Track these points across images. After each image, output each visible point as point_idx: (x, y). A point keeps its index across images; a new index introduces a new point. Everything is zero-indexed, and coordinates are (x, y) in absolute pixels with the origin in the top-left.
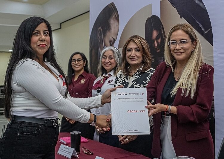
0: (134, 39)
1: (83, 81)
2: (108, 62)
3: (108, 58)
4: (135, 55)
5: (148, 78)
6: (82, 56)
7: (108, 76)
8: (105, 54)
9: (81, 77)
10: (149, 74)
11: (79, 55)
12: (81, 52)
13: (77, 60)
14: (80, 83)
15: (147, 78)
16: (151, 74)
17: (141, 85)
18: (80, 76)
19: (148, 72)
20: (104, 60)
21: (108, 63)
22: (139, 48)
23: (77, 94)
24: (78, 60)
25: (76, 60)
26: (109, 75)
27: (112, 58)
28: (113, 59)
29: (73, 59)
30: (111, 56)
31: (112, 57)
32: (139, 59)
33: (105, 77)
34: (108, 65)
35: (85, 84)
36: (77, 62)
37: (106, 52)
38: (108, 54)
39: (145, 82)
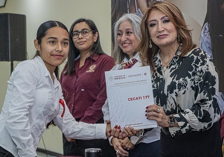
0: (156, 5)
1: (92, 68)
2: (126, 40)
3: (124, 34)
4: (163, 29)
5: (194, 65)
6: (89, 25)
7: (132, 62)
8: (120, 29)
9: (90, 61)
10: (193, 57)
11: (84, 23)
12: (87, 18)
13: (81, 32)
14: (87, 72)
15: (192, 65)
16: (195, 57)
17: (187, 78)
18: (86, 59)
19: (192, 55)
20: (119, 38)
21: (126, 42)
22: (167, 16)
23: (83, 90)
24: (84, 32)
25: (79, 32)
26: (133, 60)
27: (131, 33)
28: (132, 35)
29: (74, 30)
30: (128, 29)
31: (131, 31)
32: (171, 34)
33: (126, 64)
34: (126, 45)
35: (94, 72)
36: (80, 36)
37: (121, 25)
38: (124, 28)
39: (191, 73)
